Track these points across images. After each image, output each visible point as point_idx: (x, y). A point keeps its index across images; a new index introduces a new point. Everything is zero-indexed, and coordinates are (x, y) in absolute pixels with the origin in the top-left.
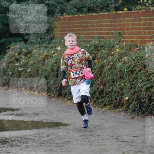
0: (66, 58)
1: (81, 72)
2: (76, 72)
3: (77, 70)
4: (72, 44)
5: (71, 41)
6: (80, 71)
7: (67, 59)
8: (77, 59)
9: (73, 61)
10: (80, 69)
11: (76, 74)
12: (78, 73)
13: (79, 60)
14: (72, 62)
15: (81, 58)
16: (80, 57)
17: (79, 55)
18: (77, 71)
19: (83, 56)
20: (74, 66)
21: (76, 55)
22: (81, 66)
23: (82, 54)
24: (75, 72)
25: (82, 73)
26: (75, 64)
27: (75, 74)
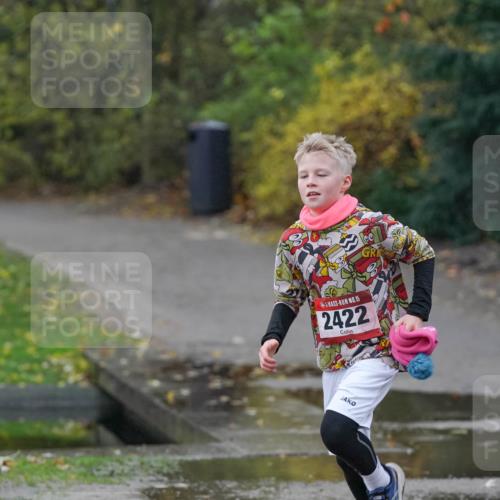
0: (295, 244)
1: (356, 317)
2: (337, 314)
3: (340, 307)
4: (314, 186)
5: (311, 175)
6: (353, 309)
7: (298, 252)
8: (337, 257)
9: (322, 264)
10: (351, 300)
11: (335, 324)
12: (344, 319)
13: (348, 259)
14: (317, 267)
15: (360, 250)
16: (352, 248)
17: (349, 236)
18: (341, 311)
19: (369, 244)
20: (325, 287)
21: (334, 238)
22: (360, 287)
23: (366, 232)
24: (331, 313)
25: (361, 321)
26: (328, 278)
27: (331, 324)
